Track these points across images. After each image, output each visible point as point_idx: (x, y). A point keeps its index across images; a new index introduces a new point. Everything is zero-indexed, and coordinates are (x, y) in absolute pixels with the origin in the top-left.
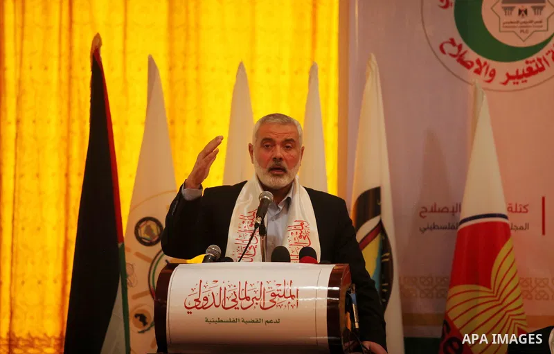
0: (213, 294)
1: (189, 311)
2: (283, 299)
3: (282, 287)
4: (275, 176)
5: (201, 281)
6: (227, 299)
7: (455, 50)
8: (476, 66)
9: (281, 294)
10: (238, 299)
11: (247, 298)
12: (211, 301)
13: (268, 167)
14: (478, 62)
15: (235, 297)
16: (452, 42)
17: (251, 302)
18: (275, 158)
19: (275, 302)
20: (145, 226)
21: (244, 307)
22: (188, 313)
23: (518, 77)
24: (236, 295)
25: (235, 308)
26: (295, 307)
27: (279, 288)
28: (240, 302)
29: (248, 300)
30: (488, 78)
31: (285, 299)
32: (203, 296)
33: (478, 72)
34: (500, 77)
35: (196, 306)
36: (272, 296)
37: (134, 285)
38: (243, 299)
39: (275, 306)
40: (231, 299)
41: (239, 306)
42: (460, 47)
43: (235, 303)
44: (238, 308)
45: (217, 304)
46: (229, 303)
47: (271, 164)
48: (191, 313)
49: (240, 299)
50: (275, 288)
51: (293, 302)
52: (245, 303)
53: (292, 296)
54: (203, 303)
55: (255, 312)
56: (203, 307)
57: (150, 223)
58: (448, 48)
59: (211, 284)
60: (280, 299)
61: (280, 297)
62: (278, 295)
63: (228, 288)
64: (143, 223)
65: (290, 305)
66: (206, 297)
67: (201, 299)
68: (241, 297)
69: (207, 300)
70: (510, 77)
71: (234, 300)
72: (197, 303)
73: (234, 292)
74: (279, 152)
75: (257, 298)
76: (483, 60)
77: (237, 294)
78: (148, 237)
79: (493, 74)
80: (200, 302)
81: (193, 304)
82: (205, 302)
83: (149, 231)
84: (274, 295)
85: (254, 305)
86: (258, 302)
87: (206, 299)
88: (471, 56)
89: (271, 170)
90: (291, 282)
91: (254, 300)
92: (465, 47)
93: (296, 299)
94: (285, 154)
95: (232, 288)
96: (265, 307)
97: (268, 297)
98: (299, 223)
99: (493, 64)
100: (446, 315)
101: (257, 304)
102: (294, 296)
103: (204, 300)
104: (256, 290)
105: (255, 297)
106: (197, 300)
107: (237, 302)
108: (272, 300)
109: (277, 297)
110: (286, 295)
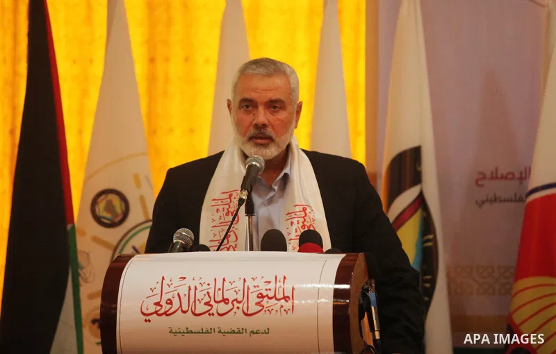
0: (178, 294)
1: (147, 318)
2: (274, 301)
3: (272, 286)
4: (257, 145)
5: (163, 278)
6: (197, 302)
9: (271, 294)
10: (212, 302)
11: (225, 301)
12: (176, 304)
13: (249, 134)
15: (209, 300)
17: (230, 306)
19: (263, 306)
20: (104, 202)
21: (220, 312)
22: (146, 321)
24: (209, 296)
25: (210, 314)
26: (290, 312)
27: (268, 287)
28: (215, 305)
29: (227, 303)
31: (276, 302)
32: (165, 297)
35: (156, 312)
36: (258, 297)
37: (90, 280)
38: (220, 302)
39: (263, 312)
40: (203, 302)
41: (214, 311)
43: (208, 308)
44: (213, 314)
45: (185, 308)
46: (201, 308)
47: (252, 131)
48: (149, 321)
49: (216, 302)
50: (263, 287)
51: (288, 305)
52: (223, 308)
53: (286, 298)
54: (166, 307)
55: (236, 320)
56: (166, 313)
57: (111, 197)
59: (176, 282)
60: (270, 301)
61: (270, 298)
62: (267, 296)
63: (199, 288)
64: (103, 197)
65: (282, 309)
66: (169, 300)
67: (163, 303)
68: (217, 299)
69: (171, 304)
71: (207, 304)
72: (158, 308)
73: (208, 293)
74: (262, 116)
75: (240, 300)
77: (212, 295)
78: (109, 216)
80: (161, 306)
81: (152, 309)
82: (169, 306)
83: (109, 207)
84: (261, 296)
85: (235, 309)
86: (240, 305)
87: (170, 302)
90: (285, 278)
91: (235, 303)
93: (290, 302)
94: (271, 118)
95: (205, 286)
96: (250, 312)
97: (253, 299)
98: (300, 208)
100: (510, 318)
101: (238, 308)
102: (288, 297)
103: (167, 303)
104: (237, 289)
105: (236, 300)
106: (157, 304)
107: (212, 306)
108: (258, 304)
109: (266, 299)
110: (278, 297)
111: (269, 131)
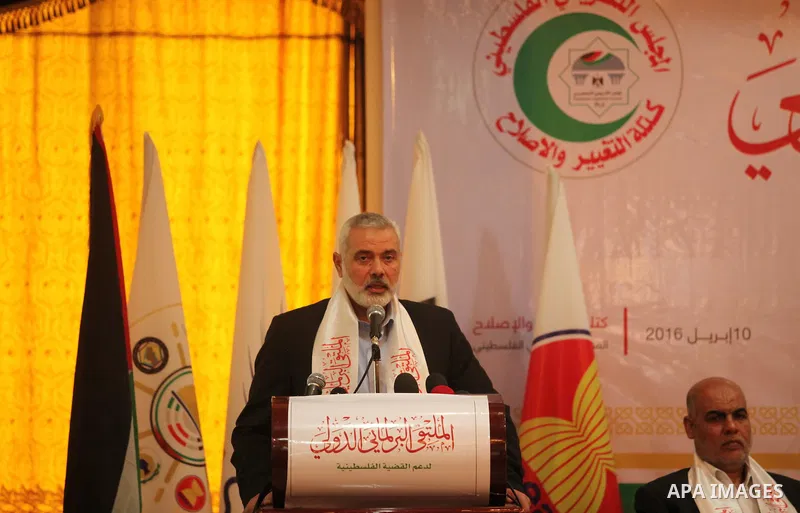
0: (345, 433)
1: (316, 454)
2: (435, 438)
3: (431, 424)
4: (373, 294)
5: (328, 418)
6: (364, 441)
7: (515, 128)
8: (541, 147)
9: (432, 432)
10: (377, 440)
11: (389, 438)
12: (343, 442)
13: (366, 284)
14: (544, 142)
15: (373, 438)
16: (512, 117)
17: (394, 443)
18: (374, 274)
19: (425, 443)
21: (386, 449)
22: (316, 458)
23: (594, 161)
24: (374, 435)
25: (375, 451)
26: (450, 449)
27: (428, 425)
28: (380, 443)
29: (391, 441)
30: (557, 162)
31: (437, 439)
32: (332, 437)
33: (543, 154)
34: (572, 160)
35: (325, 450)
36: (420, 435)
38: (385, 440)
39: (425, 448)
40: (369, 440)
41: (379, 448)
42: (521, 123)
43: (374, 445)
44: (379, 451)
45: (352, 446)
46: (367, 445)
47: (369, 280)
48: (319, 458)
49: (381, 440)
50: (423, 425)
51: (449, 442)
52: (388, 445)
53: (446, 436)
54: (334, 445)
55: (400, 456)
56: (334, 451)
58: (507, 124)
59: (341, 422)
60: (431, 439)
61: (431, 436)
62: (428, 434)
65: (444, 447)
67: (332, 441)
68: (382, 438)
69: (339, 440)
70: (583, 161)
71: (373, 441)
72: (327, 445)
73: (373, 432)
75: (403, 437)
76: (550, 140)
77: (376, 433)
79: (562, 157)
80: (330, 444)
81: (322, 446)
82: (337, 444)
84: (423, 434)
85: (399, 446)
86: (404, 443)
87: (337, 439)
88: (535, 134)
89: (368, 287)
90: (442, 417)
92: (528, 124)
93: (451, 440)
94: (386, 267)
95: (368, 426)
96: (413, 449)
97: (416, 437)
98: (404, 352)
99: (563, 145)
101: (402, 445)
102: (448, 435)
103: (335, 441)
104: (399, 428)
105: (399, 438)
107: (377, 443)
108: (420, 441)
109: (427, 437)
110: (439, 435)
111: (385, 280)
